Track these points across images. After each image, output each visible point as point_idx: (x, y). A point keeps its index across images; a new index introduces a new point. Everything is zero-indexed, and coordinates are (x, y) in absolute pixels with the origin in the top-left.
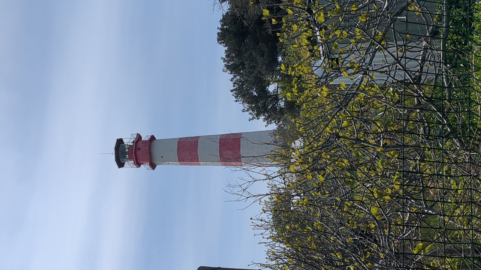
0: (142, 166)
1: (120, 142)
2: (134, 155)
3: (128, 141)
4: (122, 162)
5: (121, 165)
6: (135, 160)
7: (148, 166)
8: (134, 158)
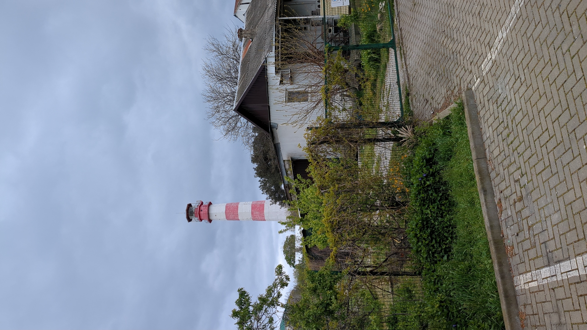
0: (203, 221)
1: (190, 205)
2: (198, 214)
3: (195, 205)
4: (191, 218)
5: (190, 220)
6: (199, 217)
7: (207, 221)
8: (198, 216)
